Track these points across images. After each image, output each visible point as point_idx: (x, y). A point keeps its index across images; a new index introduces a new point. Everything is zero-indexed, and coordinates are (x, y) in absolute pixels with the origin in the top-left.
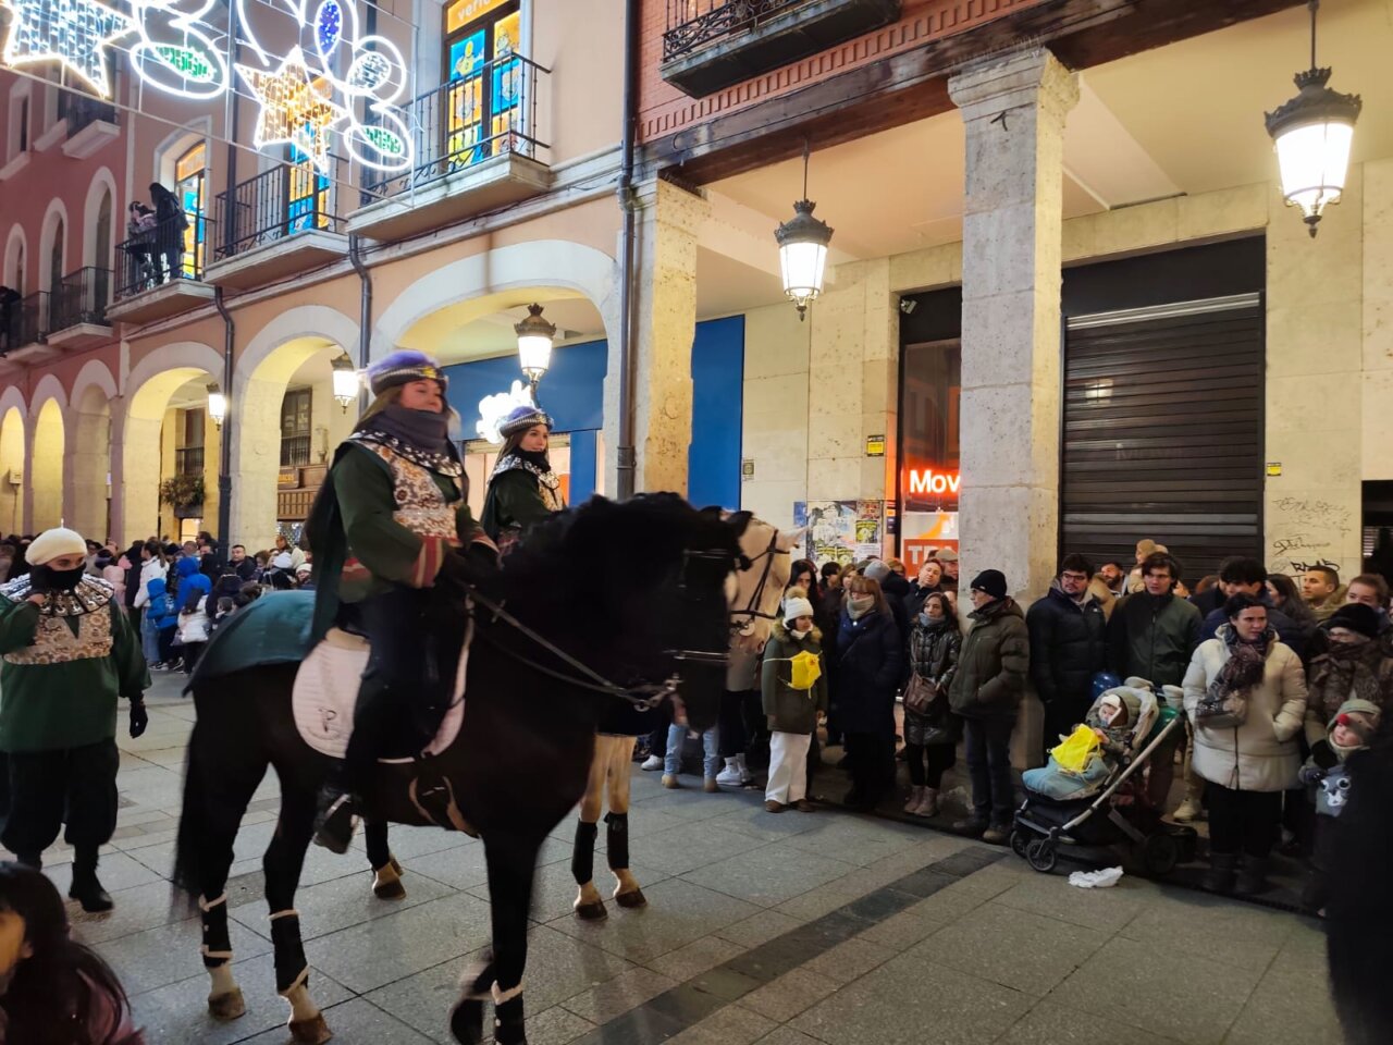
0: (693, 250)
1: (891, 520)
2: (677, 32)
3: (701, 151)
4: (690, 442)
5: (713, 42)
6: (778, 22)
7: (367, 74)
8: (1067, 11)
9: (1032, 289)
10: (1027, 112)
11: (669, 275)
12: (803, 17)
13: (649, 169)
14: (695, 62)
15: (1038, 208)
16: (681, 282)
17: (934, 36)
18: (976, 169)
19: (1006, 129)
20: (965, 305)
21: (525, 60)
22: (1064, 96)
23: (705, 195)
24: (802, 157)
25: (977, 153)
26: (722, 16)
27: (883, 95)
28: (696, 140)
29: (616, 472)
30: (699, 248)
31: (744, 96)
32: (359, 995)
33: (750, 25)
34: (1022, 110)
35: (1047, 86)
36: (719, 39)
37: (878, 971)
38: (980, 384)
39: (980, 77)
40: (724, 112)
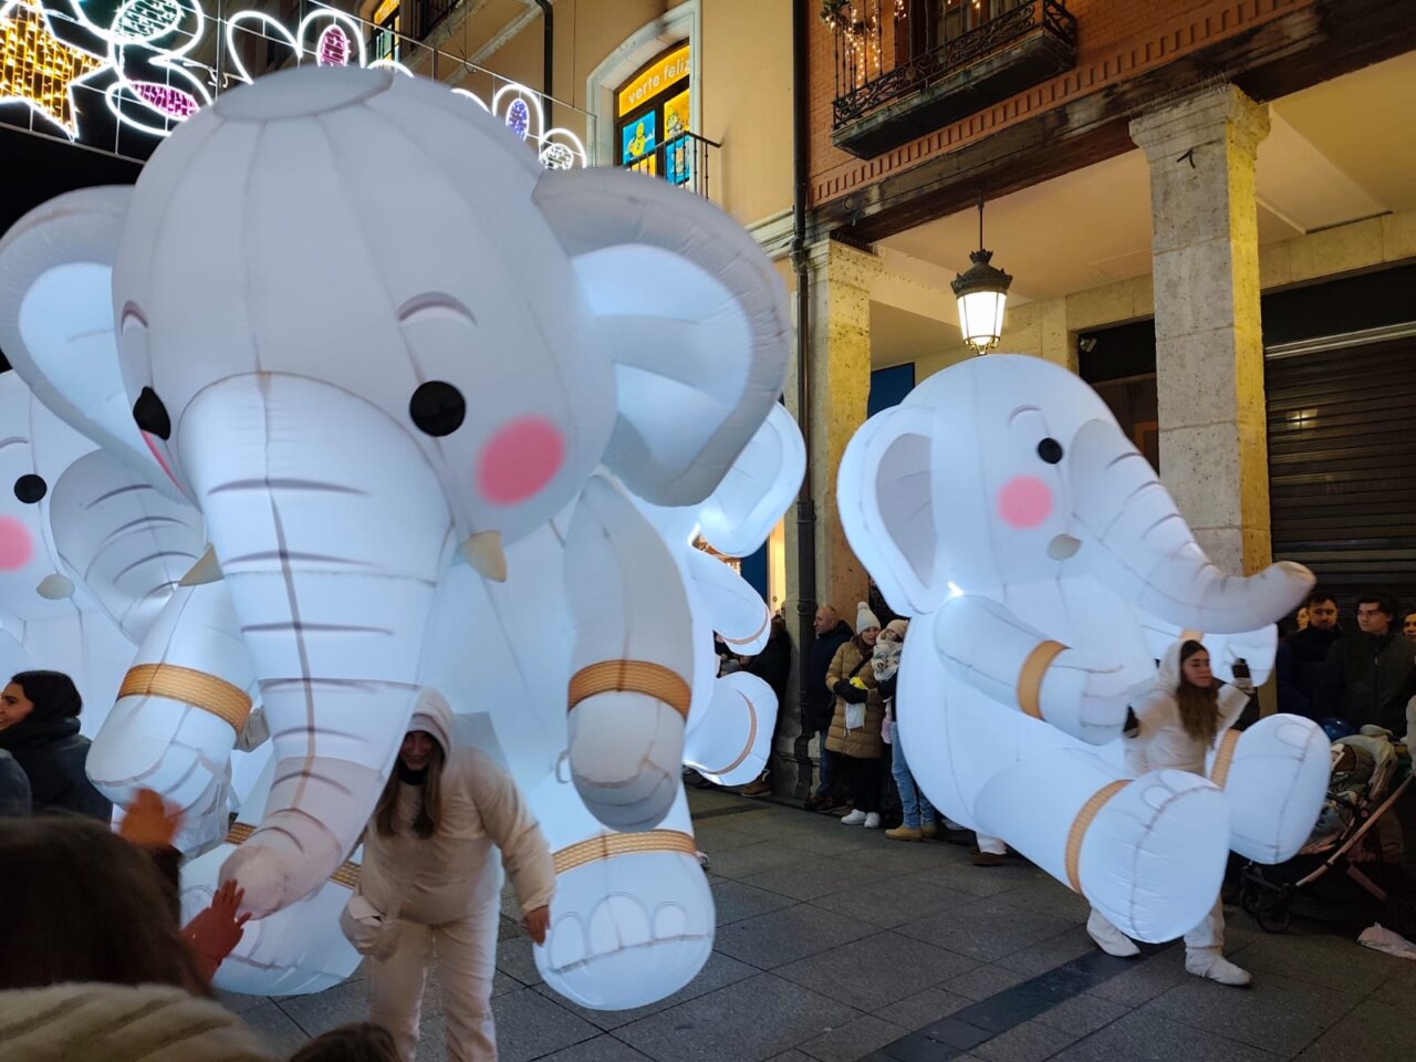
0: (865, 305)
2: (847, 100)
3: (873, 210)
5: (884, 106)
6: (950, 81)
7: (551, 165)
8: (1254, 45)
9: (1231, 325)
10: (1216, 149)
11: (843, 331)
12: (975, 74)
13: (821, 230)
14: (866, 127)
15: (1233, 243)
16: (855, 338)
17: (1110, 81)
18: (1163, 208)
19: (1194, 166)
20: (1159, 346)
21: (696, 137)
22: (1253, 129)
23: (876, 251)
24: (977, 207)
25: (1163, 192)
26: (892, 80)
27: (1060, 141)
28: (868, 200)
29: (796, 526)
30: (873, 304)
31: (915, 153)
32: (607, 1032)
33: (922, 87)
34: (1210, 147)
35: (1235, 121)
36: (890, 103)
37: (1113, 1027)
38: (1179, 424)
39: (1164, 116)
40: (896, 170)
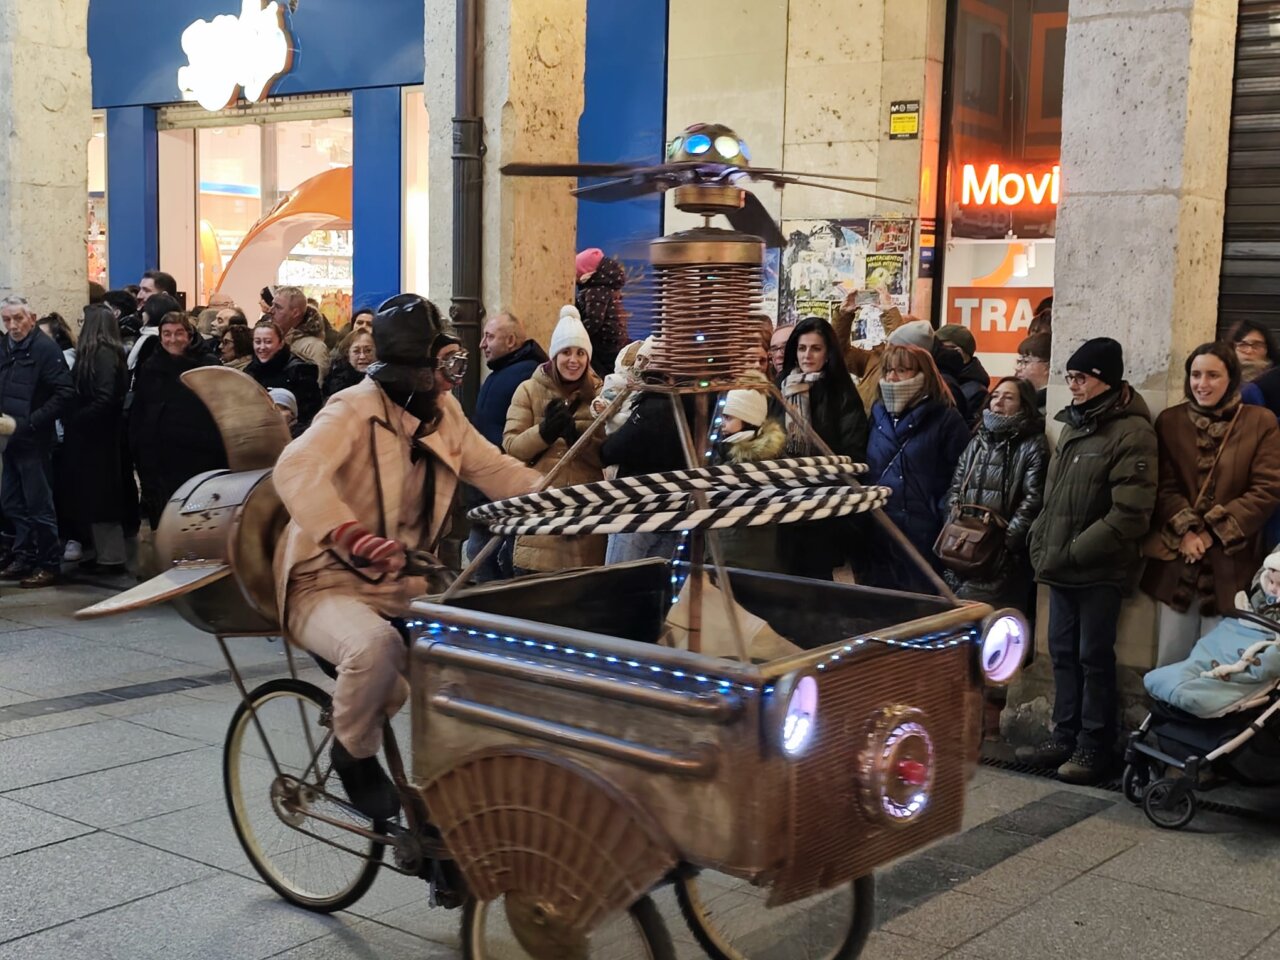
1: (927, 254)
4: (581, 111)
29: (449, 164)
38: (1101, 10)
